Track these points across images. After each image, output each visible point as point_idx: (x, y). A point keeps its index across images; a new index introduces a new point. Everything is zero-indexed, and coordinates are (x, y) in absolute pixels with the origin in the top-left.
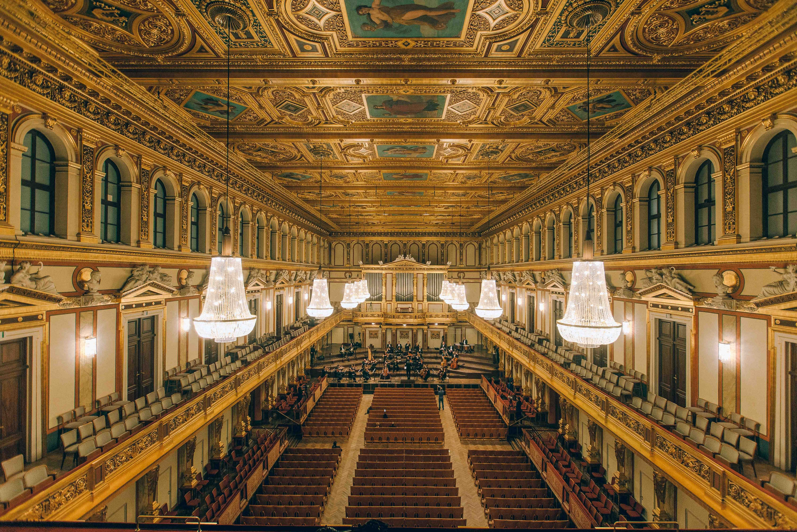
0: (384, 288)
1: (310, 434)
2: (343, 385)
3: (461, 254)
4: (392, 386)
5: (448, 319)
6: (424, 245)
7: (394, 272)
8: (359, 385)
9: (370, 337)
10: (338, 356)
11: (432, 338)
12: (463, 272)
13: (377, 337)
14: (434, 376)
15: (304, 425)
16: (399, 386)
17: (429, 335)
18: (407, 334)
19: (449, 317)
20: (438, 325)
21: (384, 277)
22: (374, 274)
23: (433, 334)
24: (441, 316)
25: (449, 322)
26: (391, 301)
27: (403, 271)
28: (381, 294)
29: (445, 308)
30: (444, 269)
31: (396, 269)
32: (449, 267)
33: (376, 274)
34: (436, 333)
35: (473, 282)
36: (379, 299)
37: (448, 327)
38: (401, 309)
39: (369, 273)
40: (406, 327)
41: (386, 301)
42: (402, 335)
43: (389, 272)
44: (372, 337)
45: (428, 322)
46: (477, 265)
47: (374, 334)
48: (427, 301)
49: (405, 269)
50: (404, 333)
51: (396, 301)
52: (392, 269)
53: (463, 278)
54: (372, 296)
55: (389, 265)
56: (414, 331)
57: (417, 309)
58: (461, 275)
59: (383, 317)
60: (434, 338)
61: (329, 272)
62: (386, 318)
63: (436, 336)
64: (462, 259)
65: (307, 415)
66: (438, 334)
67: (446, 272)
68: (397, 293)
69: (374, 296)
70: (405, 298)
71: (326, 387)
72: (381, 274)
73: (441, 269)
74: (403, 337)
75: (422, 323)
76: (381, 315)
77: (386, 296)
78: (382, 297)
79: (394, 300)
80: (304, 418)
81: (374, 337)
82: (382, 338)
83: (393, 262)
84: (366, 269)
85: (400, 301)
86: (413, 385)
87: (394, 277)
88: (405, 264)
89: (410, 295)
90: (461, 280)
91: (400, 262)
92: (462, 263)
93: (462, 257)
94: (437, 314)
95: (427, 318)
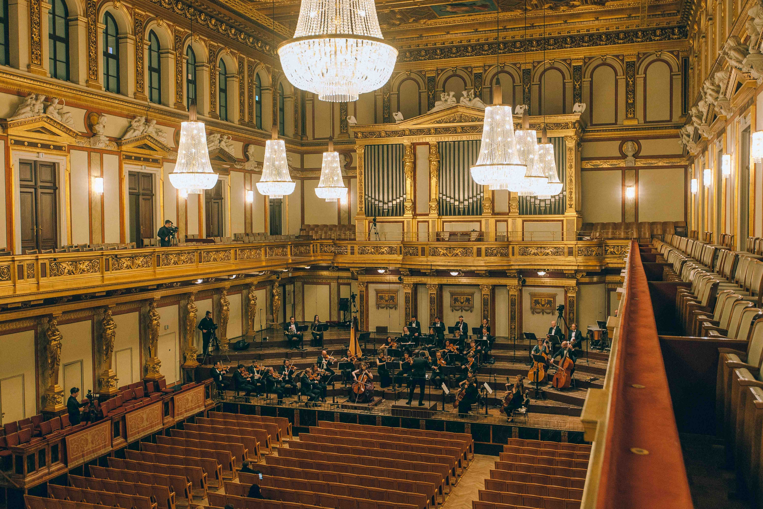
0: (409, 182)
2: (251, 410)
3: (631, 91)
4: (371, 420)
5: (571, 258)
6: (527, 72)
7: (432, 139)
8: (288, 413)
9: (378, 306)
11: (534, 311)
12: (635, 140)
13: (395, 307)
14: (494, 403)
15: (32, 491)
16: (386, 421)
17: (527, 303)
18: (468, 300)
19: (574, 254)
20: (548, 277)
21: (408, 153)
22: (385, 147)
23: (535, 300)
24: (551, 250)
25: (576, 268)
26: (427, 215)
27: (456, 137)
28: (402, 199)
29: (567, 230)
30: (566, 126)
31: (437, 131)
32: (578, 118)
33: (390, 147)
34: (543, 299)
35: (665, 165)
36: (399, 210)
37: (578, 284)
38: (452, 234)
39: (374, 145)
40: (464, 280)
41: (415, 215)
42: (456, 300)
43: (421, 141)
44: (383, 306)
45: (517, 267)
46: (676, 118)
47: (387, 298)
48: (521, 212)
49: (459, 130)
50: (462, 297)
51: (439, 215)
52: (428, 132)
53: (634, 156)
54: (382, 203)
55: (419, 121)
56: (486, 291)
57: (492, 235)
58: (629, 148)
59: (401, 254)
60: (538, 311)
61: (302, 154)
62: (406, 254)
63: (543, 305)
64: (632, 104)
65: (67, 467)
66: (549, 302)
67: (571, 132)
68: (442, 193)
69: (386, 203)
70: (461, 206)
71: (203, 409)
72: (401, 145)
73: (557, 126)
74: (457, 308)
75: (500, 268)
76: (398, 248)
77: (414, 203)
78: (405, 204)
79: (433, 212)
80: (49, 473)
81: (387, 307)
82: (406, 308)
83: (429, 112)
84: (366, 137)
85: (450, 215)
86: (423, 422)
87: (434, 152)
88: (461, 117)
89: (475, 199)
90: (630, 162)
91: (445, 113)
92: (634, 114)
93: (634, 98)
94: (542, 246)
95: (513, 255)
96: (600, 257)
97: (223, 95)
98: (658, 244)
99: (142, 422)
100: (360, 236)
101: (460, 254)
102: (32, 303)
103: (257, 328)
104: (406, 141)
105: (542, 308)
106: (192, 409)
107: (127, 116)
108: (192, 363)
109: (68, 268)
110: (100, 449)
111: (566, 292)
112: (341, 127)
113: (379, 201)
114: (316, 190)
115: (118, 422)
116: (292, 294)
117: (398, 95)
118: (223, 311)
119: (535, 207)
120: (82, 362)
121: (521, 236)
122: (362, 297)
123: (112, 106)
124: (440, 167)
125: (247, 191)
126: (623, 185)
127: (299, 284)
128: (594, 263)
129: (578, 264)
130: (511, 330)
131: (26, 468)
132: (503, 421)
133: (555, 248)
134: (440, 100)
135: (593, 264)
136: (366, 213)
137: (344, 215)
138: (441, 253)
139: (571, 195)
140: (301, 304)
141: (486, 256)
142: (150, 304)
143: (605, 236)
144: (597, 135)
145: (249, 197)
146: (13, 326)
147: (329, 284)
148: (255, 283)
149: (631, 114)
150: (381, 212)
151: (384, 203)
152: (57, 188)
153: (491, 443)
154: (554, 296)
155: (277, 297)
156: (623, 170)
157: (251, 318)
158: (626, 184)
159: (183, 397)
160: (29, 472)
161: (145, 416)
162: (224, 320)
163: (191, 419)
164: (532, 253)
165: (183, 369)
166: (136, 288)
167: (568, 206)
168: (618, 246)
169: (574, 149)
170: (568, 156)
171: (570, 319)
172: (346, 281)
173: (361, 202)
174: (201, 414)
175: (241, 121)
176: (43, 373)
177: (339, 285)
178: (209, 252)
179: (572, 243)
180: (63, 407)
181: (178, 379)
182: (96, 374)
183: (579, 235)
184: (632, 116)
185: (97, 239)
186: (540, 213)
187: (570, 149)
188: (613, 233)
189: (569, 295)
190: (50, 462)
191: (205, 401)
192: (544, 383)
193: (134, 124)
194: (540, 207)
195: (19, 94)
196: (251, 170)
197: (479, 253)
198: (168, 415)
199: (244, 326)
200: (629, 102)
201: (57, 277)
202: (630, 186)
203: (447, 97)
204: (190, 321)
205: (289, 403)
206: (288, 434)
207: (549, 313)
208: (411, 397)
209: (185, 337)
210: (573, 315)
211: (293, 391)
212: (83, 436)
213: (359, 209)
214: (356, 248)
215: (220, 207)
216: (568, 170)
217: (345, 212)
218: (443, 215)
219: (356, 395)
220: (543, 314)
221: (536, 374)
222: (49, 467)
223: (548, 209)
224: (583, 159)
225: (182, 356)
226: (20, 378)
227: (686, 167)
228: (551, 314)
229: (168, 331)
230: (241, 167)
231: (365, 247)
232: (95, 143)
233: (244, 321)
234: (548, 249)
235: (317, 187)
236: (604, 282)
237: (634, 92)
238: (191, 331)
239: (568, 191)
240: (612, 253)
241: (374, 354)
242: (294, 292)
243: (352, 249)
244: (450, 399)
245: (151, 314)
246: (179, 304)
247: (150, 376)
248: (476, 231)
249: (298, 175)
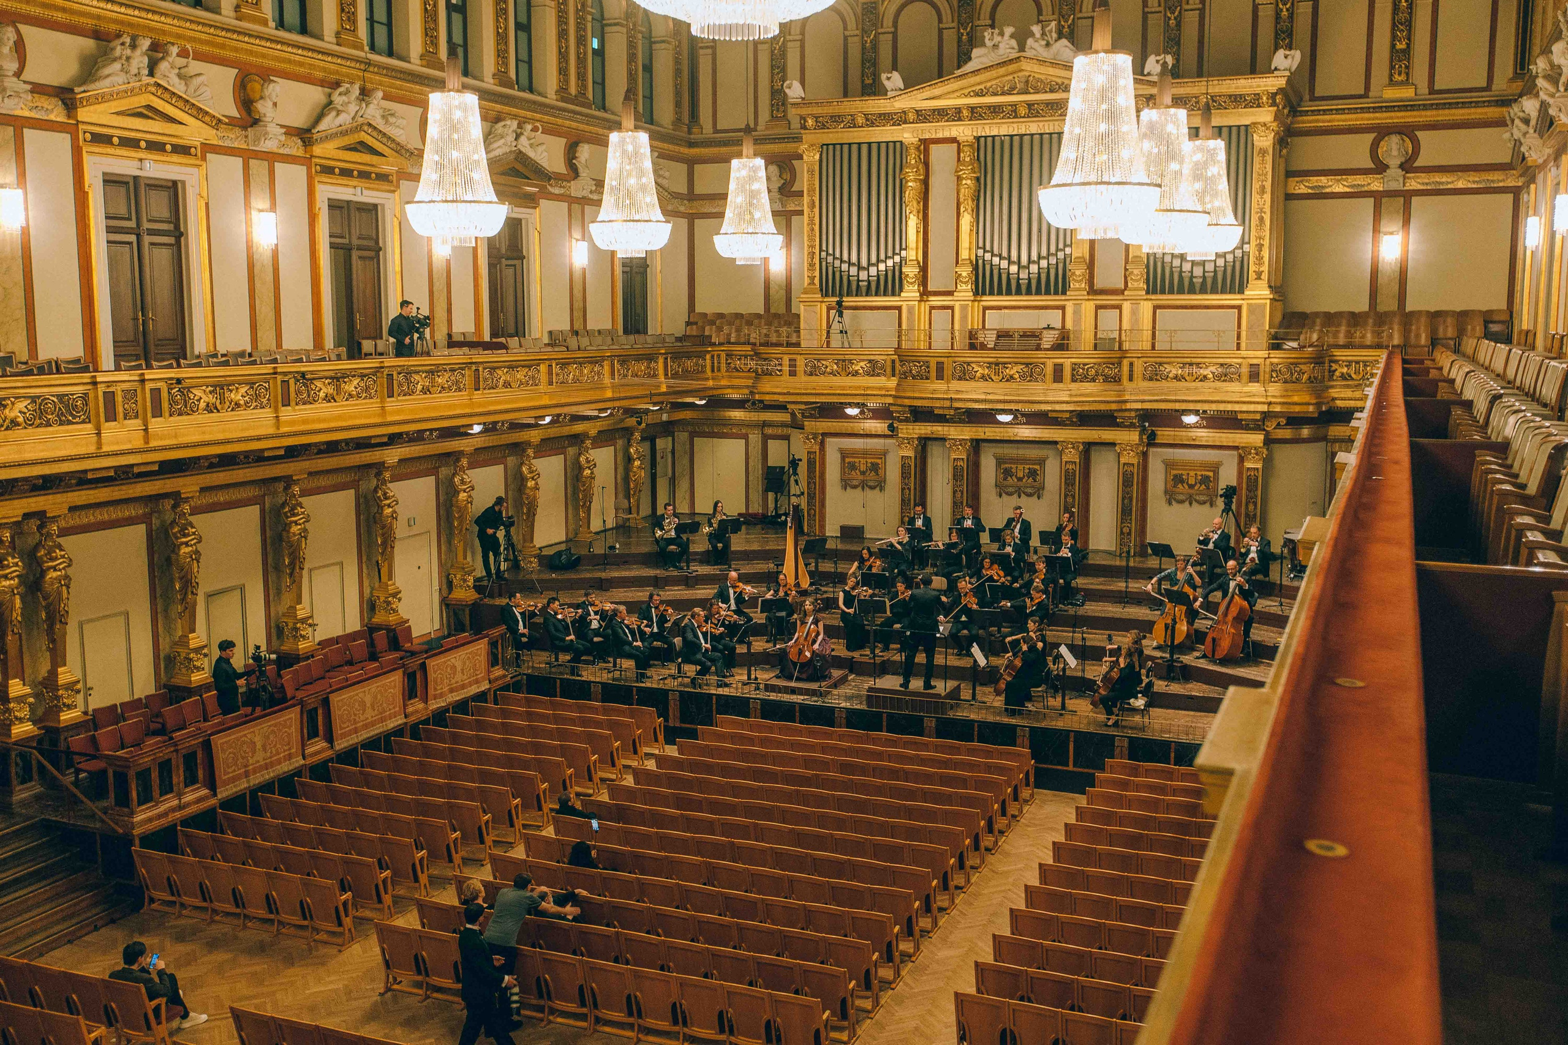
0: (913, 223)
1: (172, 888)
2: (581, 690)
3: (1403, 22)
4: (823, 716)
5: (1255, 388)
7: (964, 131)
8: (657, 699)
9: (846, 484)
10: (647, 560)
11: (1171, 497)
12: (1407, 131)
13: (880, 485)
14: (1081, 686)
15: (148, 840)
16: (854, 719)
17: (1157, 481)
18: (1033, 473)
19: (1261, 378)
20: (1204, 427)
21: (913, 162)
22: (865, 148)
23: (1175, 476)
24: (1213, 369)
25: (1265, 408)
26: (950, 293)
27: (1015, 125)
28: (897, 259)
29: (1250, 328)
30: (1254, 101)
31: (975, 113)
32: (1282, 82)
33: (874, 147)
34: (1192, 473)
35: (1470, 186)
36: (891, 283)
37: (1268, 442)
38: (1003, 335)
39: (842, 144)
40: (1026, 432)
41: (925, 293)
42: (1007, 473)
43: (940, 135)
44: (855, 483)
45: (1138, 406)
46: (1501, 84)
47: (863, 468)
48: (1152, 288)
49: (1023, 111)
50: (1020, 467)
51: (976, 293)
52: (955, 115)
53: (1402, 166)
54: (856, 268)
55: (937, 91)
56: (1072, 455)
57: (1088, 337)
58: (1393, 149)
59: (894, 375)
60: (1181, 497)
61: (691, 163)
62: (904, 376)
63: (1191, 486)
64: (1403, 51)
65: (215, 795)
66: (1205, 480)
67: (1265, 115)
68: (984, 248)
69: (864, 268)
70: (1024, 275)
71: (485, 686)
72: (898, 145)
73: (1235, 100)
74: (1011, 490)
75: (1102, 407)
76: (889, 363)
77: (924, 269)
78: (904, 270)
79: (964, 287)
80: (180, 807)
81: (864, 485)
82: (903, 489)
83: (958, 72)
84: (824, 127)
85: (1000, 293)
86: (930, 723)
87: (968, 159)
88: (1027, 82)
89: (1053, 261)
90: (1394, 180)
91: (993, 73)
92: (1407, 74)
93: (1409, 39)
94: (1194, 360)
95: (1131, 379)
96: (1319, 385)
97: (523, 36)
98: (1444, 359)
99: (364, 710)
100: (810, 339)
101: (1017, 376)
102: (136, 470)
103: (596, 525)
104: (908, 135)
105: (1191, 491)
106: (463, 687)
107: (322, 83)
108: (465, 594)
109: (207, 400)
110: (279, 762)
111: (1241, 460)
112: (772, 105)
113: (850, 264)
114: (717, 239)
115: (316, 709)
116: (670, 455)
117: (895, 35)
118: (528, 491)
119: (1181, 278)
120: (242, 588)
121: (1150, 338)
122: (811, 463)
123: (290, 61)
124: (979, 191)
125: (574, 241)
126: (1376, 230)
127: (682, 436)
128: (1306, 398)
129: (1270, 399)
130: (1123, 535)
131: (134, 794)
132: (1096, 722)
133: (1222, 365)
134: (983, 45)
135: (1302, 401)
136: (821, 290)
137: (778, 295)
138: (978, 374)
139: (1260, 251)
140: (687, 477)
141: (1074, 380)
142: (378, 474)
143: (1331, 341)
144: (1324, 121)
145: (579, 256)
146: (104, 515)
147: (745, 437)
148: (593, 432)
149: (1400, 74)
150: (854, 287)
151: (860, 268)
152: (181, 234)
153: (1071, 768)
154: (1215, 468)
155: (637, 463)
156: (1378, 197)
157: (584, 504)
158: (1383, 229)
159: (445, 662)
160: (140, 804)
161: (368, 700)
162: (529, 510)
163: (462, 706)
164: (1171, 375)
165: (447, 605)
166: (347, 442)
167: (1252, 275)
168: (1357, 362)
169: (1271, 151)
170: (1256, 166)
171: (1247, 515)
172: (779, 431)
173: (812, 265)
174: (481, 697)
175: (562, 90)
176: (166, 611)
177: (765, 438)
178: (494, 368)
179: (1259, 355)
180: (207, 678)
181: (437, 626)
182: (272, 614)
183: (1275, 337)
184: (1403, 77)
185: (267, 340)
186: (1192, 290)
187: (1263, 152)
188: (1349, 335)
189: (1248, 465)
190: (182, 785)
191: (489, 672)
192: (1186, 647)
193: (338, 99)
194: (1192, 277)
195: (97, 35)
196: (584, 198)
197: (1058, 376)
198: (416, 696)
199: (571, 520)
200: (1399, 46)
201: (184, 417)
202: (1392, 233)
203: (997, 39)
204: (460, 509)
205: (660, 677)
206: (656, 740)
207: (1204, 503)
208: (907, 670)
209: (449, 542)
210: (1255, 508)
211: (666, 655)
212: (245, 735)
213: (807, 281)
214: (801, 362)
215: (519, 272)
216: (1256, 197)
217: (780, 286)
218: (984, 293)
219: (795, 664)
220: (1191, 504)
221: (1171, 629)
222: (179, 795)
223: (1209, 282)
224: (1290, 174)
225: (444, 581)
226: (121, 620)
227: (1516, 192)
228: (1208, 505)
229: (415, 530)
230: (562, 191)
231: (819, 360)
232: (257, 140)
233: (570, 511)
234: (1207, 367)
235: (718, 233)
236: (1324, 438)
237: (1409, 24)
238: (461, 530)
239: (1253, 243)
240: (1343, 377)
241: (835, 583)
242: (673, 452)
243: (793, 364)
244: (989, 677)
245: (380, 494)
246: (436, 474)
247: (379, 618)
248: (1053, 328)
249: (682, 209)
